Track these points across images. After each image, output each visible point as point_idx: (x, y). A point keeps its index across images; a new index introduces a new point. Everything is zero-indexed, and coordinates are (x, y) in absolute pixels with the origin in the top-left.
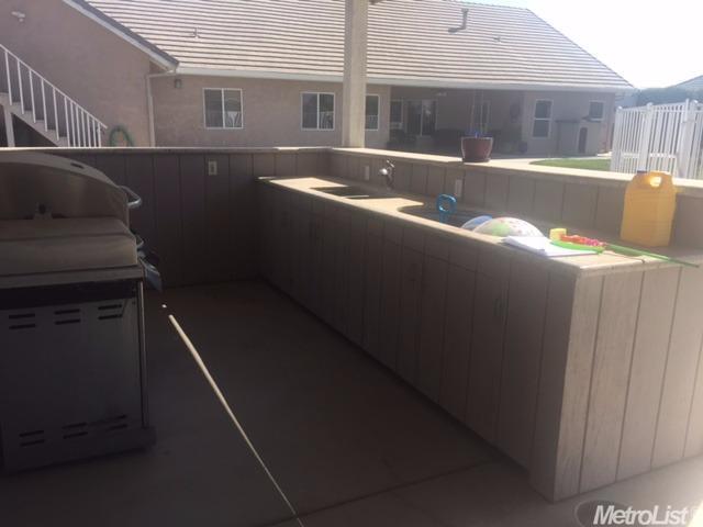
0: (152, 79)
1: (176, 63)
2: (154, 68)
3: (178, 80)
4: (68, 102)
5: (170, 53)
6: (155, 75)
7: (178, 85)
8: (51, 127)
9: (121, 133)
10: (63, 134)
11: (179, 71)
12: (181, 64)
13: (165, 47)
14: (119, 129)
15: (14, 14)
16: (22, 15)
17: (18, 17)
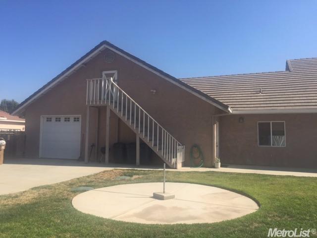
3: (241, 118)
4: (164, 131)
6: (221, 115)
7: (241, 121)
8: (155, 145)
14: (196, 146)
15: (152, 91)
16: (155, 91)
17: (153, 92)
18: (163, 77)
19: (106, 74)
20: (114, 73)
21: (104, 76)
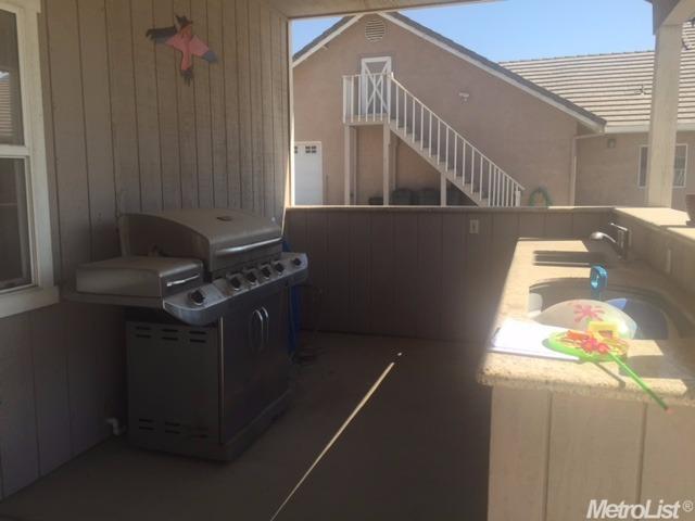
0: (578, 141)
1: (602, 122)
2: (582, 129)
3: (612, 139)
4: (493, 167)
5: (598, 114)
6: (582, 137)
7: (612, 144)
8: (476, 190)
9: (541, 195)
10: (485, 196)
11: (607, 130)
12: (608, 124)
13: (592, 109)
14: (539, 190)
15: (461, 94)
16: (467, 95)
17: (463, 98)
18: (486, 69)
19: (368, 64)
20: (384, 63)
21: (364, 67)
